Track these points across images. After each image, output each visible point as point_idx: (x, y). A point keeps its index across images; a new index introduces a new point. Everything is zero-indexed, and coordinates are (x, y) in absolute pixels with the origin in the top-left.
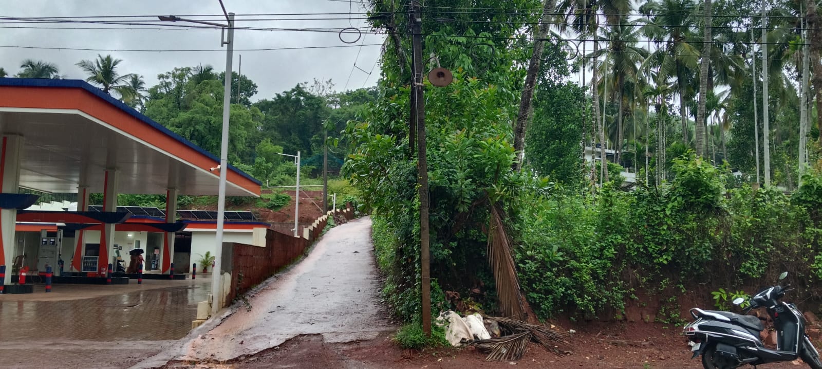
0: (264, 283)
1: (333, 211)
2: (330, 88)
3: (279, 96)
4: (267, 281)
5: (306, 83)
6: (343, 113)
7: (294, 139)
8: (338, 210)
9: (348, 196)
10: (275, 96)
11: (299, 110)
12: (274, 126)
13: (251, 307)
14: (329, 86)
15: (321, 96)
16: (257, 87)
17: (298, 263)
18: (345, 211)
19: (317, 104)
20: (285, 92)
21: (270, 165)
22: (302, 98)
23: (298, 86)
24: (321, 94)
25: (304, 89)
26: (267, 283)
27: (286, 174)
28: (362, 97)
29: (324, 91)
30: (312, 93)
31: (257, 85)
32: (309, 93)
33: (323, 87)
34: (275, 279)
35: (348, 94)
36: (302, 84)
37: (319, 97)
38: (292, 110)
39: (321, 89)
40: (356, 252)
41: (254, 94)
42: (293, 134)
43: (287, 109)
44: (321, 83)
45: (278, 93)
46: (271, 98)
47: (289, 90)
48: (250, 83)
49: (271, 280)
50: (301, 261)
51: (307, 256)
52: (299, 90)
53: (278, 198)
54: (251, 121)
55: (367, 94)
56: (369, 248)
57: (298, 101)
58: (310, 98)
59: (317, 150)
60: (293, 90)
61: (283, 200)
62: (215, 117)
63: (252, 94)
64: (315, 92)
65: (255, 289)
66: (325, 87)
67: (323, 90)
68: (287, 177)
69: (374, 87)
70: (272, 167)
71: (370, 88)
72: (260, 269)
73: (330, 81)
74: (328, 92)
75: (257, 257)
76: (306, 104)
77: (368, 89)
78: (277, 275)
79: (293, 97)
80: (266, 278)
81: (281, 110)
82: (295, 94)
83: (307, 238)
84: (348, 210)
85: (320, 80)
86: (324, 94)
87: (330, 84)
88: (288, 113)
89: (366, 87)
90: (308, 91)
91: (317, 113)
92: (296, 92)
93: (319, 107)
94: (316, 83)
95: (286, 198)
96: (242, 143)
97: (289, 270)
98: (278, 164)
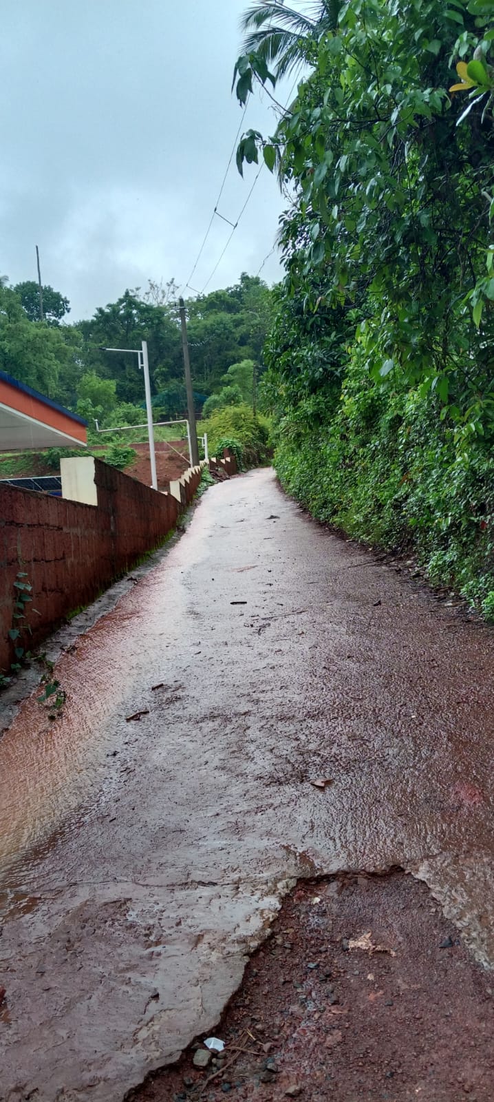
0: (104, 599)
1: (206, 460)
2: (173, 293)
3: (100, 310)
4: (111, 592)
5: (137, 289)
6: (195, 328)
7: (130, 374)
8: (214, 460)
9: (224, 439)
10: (96, 312)
11: (132, 330)
12: (100, 357)
13: (63, 699)
14: (171, 289)
15: (161, 305)
16: (68, 302)
17: (172, 546)
18: (223, 461)
19: (158, 318)
20: (109, 306)
21: (99, 409)
22: (134, 312)
23: (127, 293)
24: (161, 303)
25: (136, 298)
26: (111, 597)
27: (124, 421)
28: (220, 301)
29: (165, 299)
30: (148, 303)
31: (68, 299)
32: (143, 303)
33: (163, 292)
34: (130, 585)
35: (199, 300)
36: (132, 291)
37: (159, 307)
38: (122, 331)
39: (161, 295)
40: (272, 517)
41: (66, 314)
42: (127, 366)
43: (114, 329)
44: (159, 286)
45: (99, 307)
46: (90, 317)
47: (115, 301)
48: (57, 297)
49: (122, 588)
50: (176, 541)
51: (184, 531)
52: (129, 300)
53: (116, 454)
54: (63, 345)
55: (226, 296)
56: (293, 509)
57: (129, 316)
58: (146, 310)
59: (164, 387)
60: (121, 301)
61: (125, 457)
62: (10, 342)
63: (63, 314)
64: (151, 301)
65: (78, 621)
66: (166, 291)
67: (163, 297)
68: (126, 426)
69: (237, 286)
70: (103, 413)
71: (231, 288)
72: (89, 564)
73: (172, 282)
74: (171, 300)
75: (77, 531)
76: (141, 321)
77: (228, 289)
78: (134, 574)
79: (122, 312)
80: (108, 585)
81: (107, 332)
82: (124, 307)
83: (179, 498)
84: (228, 459)
85: (158, 282)
86: (165, 303)
87: (172, 287)
88: (118, 336)
89: (224, 288)
90: (143, 300)
91: (158, 331)
92: (124, 304)
93: (161, 323)
94: (152, 286)
95: (128, 453)
96: (54, 378)
97: (156, 561)
98: (111, 409)
